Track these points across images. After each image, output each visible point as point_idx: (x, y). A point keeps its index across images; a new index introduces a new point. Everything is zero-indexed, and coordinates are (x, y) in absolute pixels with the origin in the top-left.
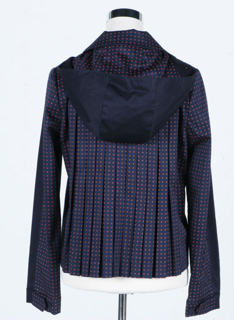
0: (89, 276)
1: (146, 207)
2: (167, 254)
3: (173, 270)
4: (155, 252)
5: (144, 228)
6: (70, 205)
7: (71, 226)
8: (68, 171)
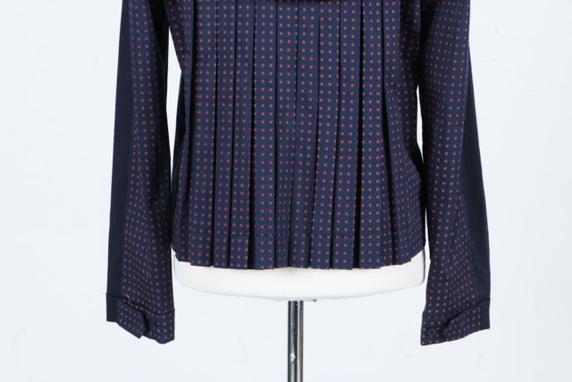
0: (228, 266)
1: (338, 129)
2: (382, 221)
3: (394, 253)
4: (358, 217)
5: (336, 170)
6: (188, 129)
7: (189, 171)
8: (181, 61)
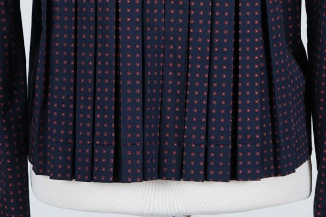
0: (91, 179)
1: (212, 27)
2: (261, 127)
3: (276, 163)
4: (235, 124)
5: (210, 72)
7: (47, 74)
